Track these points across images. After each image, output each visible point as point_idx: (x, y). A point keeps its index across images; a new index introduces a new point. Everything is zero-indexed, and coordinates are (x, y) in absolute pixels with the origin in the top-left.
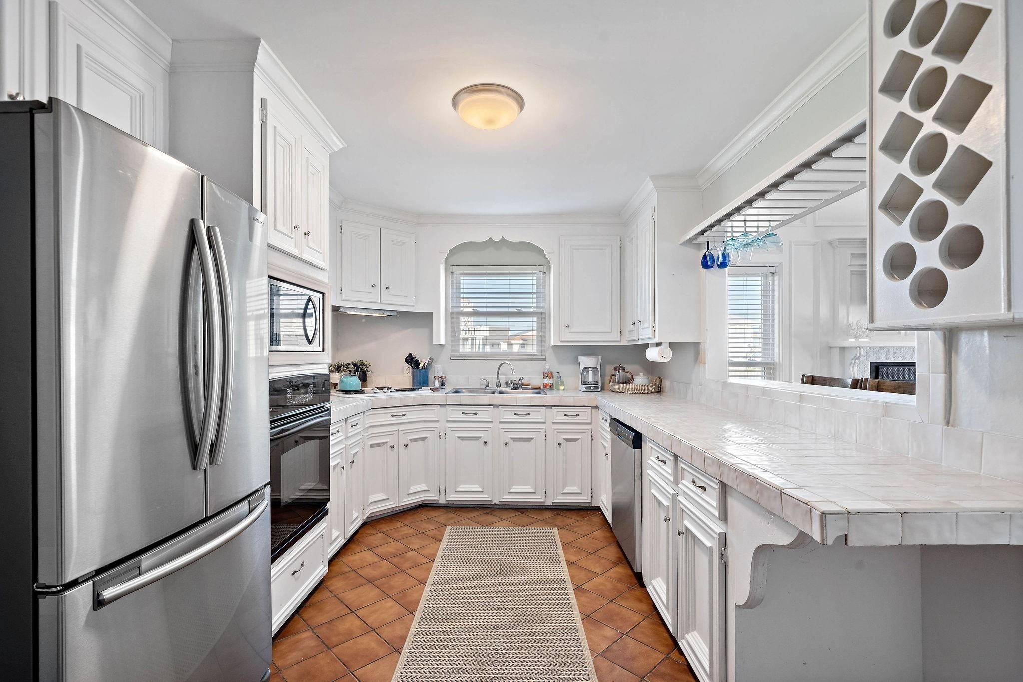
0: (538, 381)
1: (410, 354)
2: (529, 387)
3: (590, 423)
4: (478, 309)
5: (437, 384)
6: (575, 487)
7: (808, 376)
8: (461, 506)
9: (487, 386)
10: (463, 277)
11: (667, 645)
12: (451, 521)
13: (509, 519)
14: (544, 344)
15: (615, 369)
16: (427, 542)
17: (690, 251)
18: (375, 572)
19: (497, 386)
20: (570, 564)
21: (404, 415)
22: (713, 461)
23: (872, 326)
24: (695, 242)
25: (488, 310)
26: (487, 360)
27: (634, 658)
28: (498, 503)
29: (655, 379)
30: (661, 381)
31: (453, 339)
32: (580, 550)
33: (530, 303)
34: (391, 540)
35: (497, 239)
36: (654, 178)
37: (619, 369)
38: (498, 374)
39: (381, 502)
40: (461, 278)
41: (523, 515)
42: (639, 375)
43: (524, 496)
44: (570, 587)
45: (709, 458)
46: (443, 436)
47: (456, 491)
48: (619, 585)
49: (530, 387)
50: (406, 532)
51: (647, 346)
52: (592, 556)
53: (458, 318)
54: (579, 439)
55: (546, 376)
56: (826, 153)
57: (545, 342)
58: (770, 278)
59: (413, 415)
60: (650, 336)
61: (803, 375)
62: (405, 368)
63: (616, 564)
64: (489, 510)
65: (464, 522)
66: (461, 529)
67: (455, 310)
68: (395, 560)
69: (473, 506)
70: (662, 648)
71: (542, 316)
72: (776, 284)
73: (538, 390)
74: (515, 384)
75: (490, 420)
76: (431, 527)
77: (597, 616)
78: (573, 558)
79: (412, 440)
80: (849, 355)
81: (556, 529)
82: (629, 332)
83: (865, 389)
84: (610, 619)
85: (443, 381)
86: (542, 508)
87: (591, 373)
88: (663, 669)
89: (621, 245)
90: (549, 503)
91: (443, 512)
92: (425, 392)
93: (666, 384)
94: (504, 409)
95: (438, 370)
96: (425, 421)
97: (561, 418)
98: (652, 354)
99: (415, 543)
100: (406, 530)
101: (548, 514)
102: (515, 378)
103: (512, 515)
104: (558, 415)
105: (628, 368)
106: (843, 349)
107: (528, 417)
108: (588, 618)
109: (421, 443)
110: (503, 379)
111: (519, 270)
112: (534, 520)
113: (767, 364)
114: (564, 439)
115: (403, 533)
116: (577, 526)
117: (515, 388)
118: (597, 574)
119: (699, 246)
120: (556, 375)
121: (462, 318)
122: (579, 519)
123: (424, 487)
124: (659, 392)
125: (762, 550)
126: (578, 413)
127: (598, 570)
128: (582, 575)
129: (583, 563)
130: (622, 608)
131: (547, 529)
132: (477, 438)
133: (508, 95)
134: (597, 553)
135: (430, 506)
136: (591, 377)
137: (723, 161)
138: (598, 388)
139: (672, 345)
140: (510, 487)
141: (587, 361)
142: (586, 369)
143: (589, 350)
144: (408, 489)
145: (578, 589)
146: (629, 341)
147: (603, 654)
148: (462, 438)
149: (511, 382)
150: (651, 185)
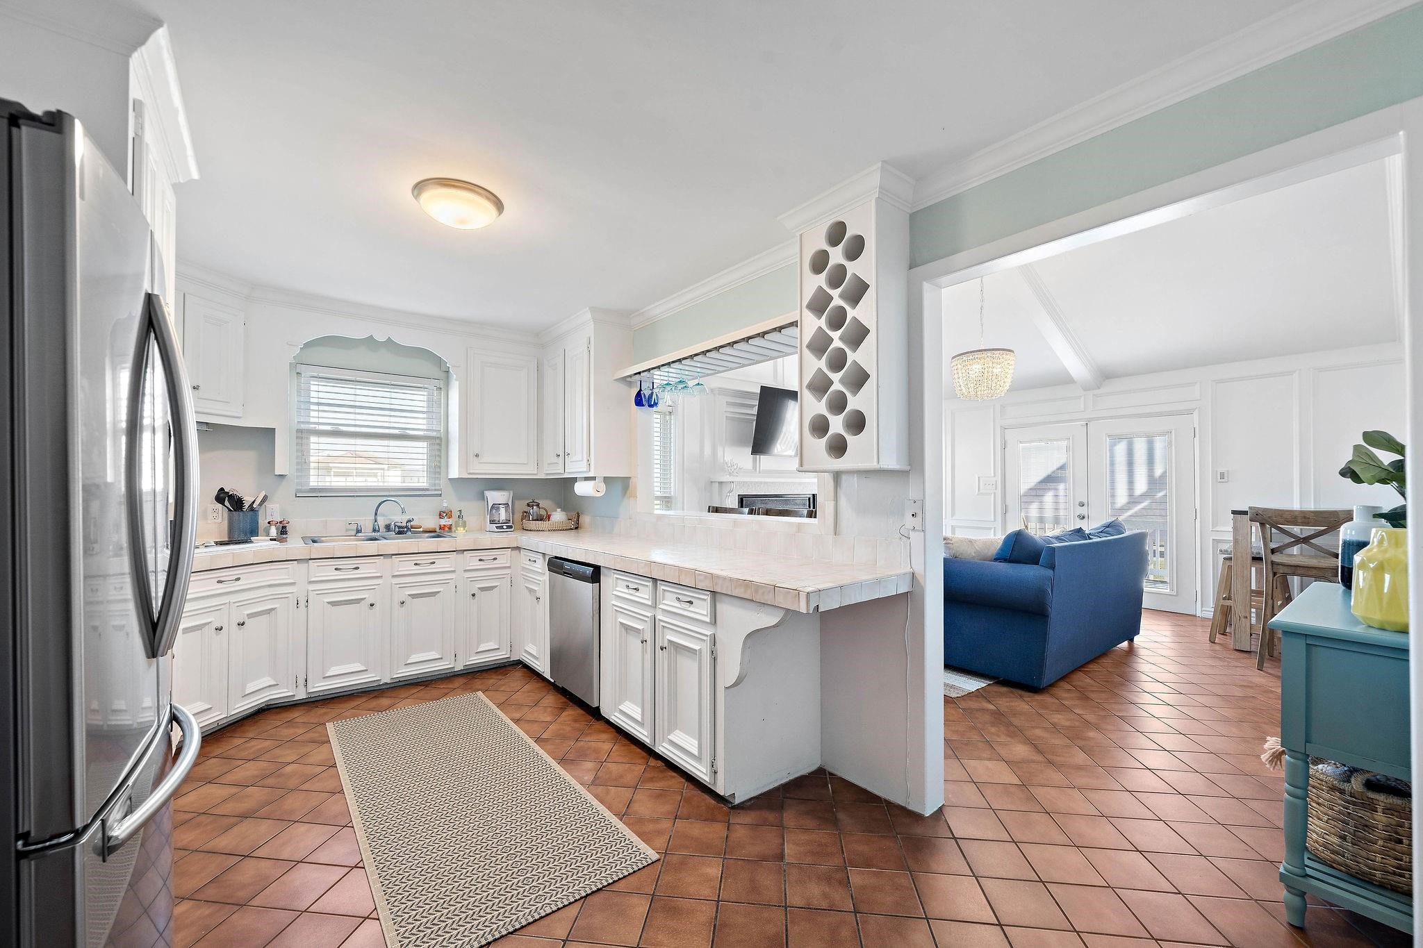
0: (431, 522)
1: (222, 489)
2: (419, 530)
3: (509, 567)
4: (340, 427)
5: (273, 532)
6: (492, 643)
7: (713, 507)
8: (333, 696)
9: (358, 531)
10: (314, 381)
11: (643, 758)
12: (327, 718)
13: (413, 696)
14: (438, 476)
15: (528, 505)
16: (307, 749)
17: (622, 387)
18: (246, 805)
19: (374, 530)
20: (517, 721)
21: (238, 579)
22: (706, 577)
23: (801, 469)
24: (629, 379)
25: (358, 429)
26: (357, 496)
27: (621, 777)
28: (389, 681)
29: (574, 514)
30: (579, 516)
31: (299, 467)
32: (520, 706)
33: (419, 424)
34: (240, 762)
35: (381, 338)
36: (593, 310)
37: (533, 506)
38: (376, 514)
39: (205, 713)
40: (312, 383)
41: (428, 688)
42: (556, 511)
43: (426, 665)
44: (531, 742)
45: (700, 575)
46: (302, 603)
47: (324, 678)
48: (577, 725)
49: (421, 530)
50: (259, 747)
51: (575, 480)
52: (536, 708)
53: (308, 439)
54: (496, 587)
55: (444, 515)
56: (762, 335)
57: (440, 474)
58: (668, 417)
59: (251, 578)
60: (585, 470)
61: (709, 507)
62: (210, 511)
63: (563, 709)
64: (376, 694)
65: (347, 714)
66: (350, 723)
67: (303, 426)
68: (270, 781)
69: (349, 693)
70: (640, 761)
71: (438, 443)
72: (672, 423)
73: (435, 533)
74: (399, 527)
75: (379, 575)
76: (301, 731)
77: (571, 756)
78: (517, 716)
79: (251, 616)
80: (726, 489)
81: (480, 694)
82: (549, 464)
83: (759, 514)
84: (582, 755)
85: (284, 527)
86: (448, 675)
87: (502, 511)
88: (648, 775)
89: (539, 368)
90: (459, 667)
91: (304, 710)
92: (261, 545)
93: (586, 520)
94: (398, 560)
95: (272, 512)
96: (270, 586)
97: (475, 564)
98: (581, 489)
99: (289, 755)
100: (257, 745)
101: (461, 681)
102: (401, 519)
103: (415, 691)
104: (472, 561)
105: (543, 503)
106: (721, 483)
107: (433, 566)
108: (562, 761)
109: (264, 618)
110: (382, 522)
111: (403, 381)
112: (446, 691)
113: (665, 497)
114: (479, 588)
115: (253, 749)
116: (503, 685)
117: (400, 533)
118: (551, 723)
119: (630, 384)
120: (455, 514)
121: (313, 439)
122: (500, 677)
123: (268, 681)
124: (576, 528)
125: (754, 636)
126: (495, 557)
127: (548, 719)
128: (535, 727)
129: (530, 717)
130: (590, 744)
131: (468, 696)
132: (358, 601)
133: (488, 198)
134: (539, 704)
135: (276, 708)
136: (503, 515)
137: (658, 310)
138: (511, 527)
139: (607, 480)
140: (408, 657)
141: (495, 497)
142: (495, 507)
143: (498, 484)
144: (244, 687)
145: (538, 740)
146: (548, 474)
147: (593, 783)
148: (333, 604)
149: (395, 526)
150: (589, 316)
